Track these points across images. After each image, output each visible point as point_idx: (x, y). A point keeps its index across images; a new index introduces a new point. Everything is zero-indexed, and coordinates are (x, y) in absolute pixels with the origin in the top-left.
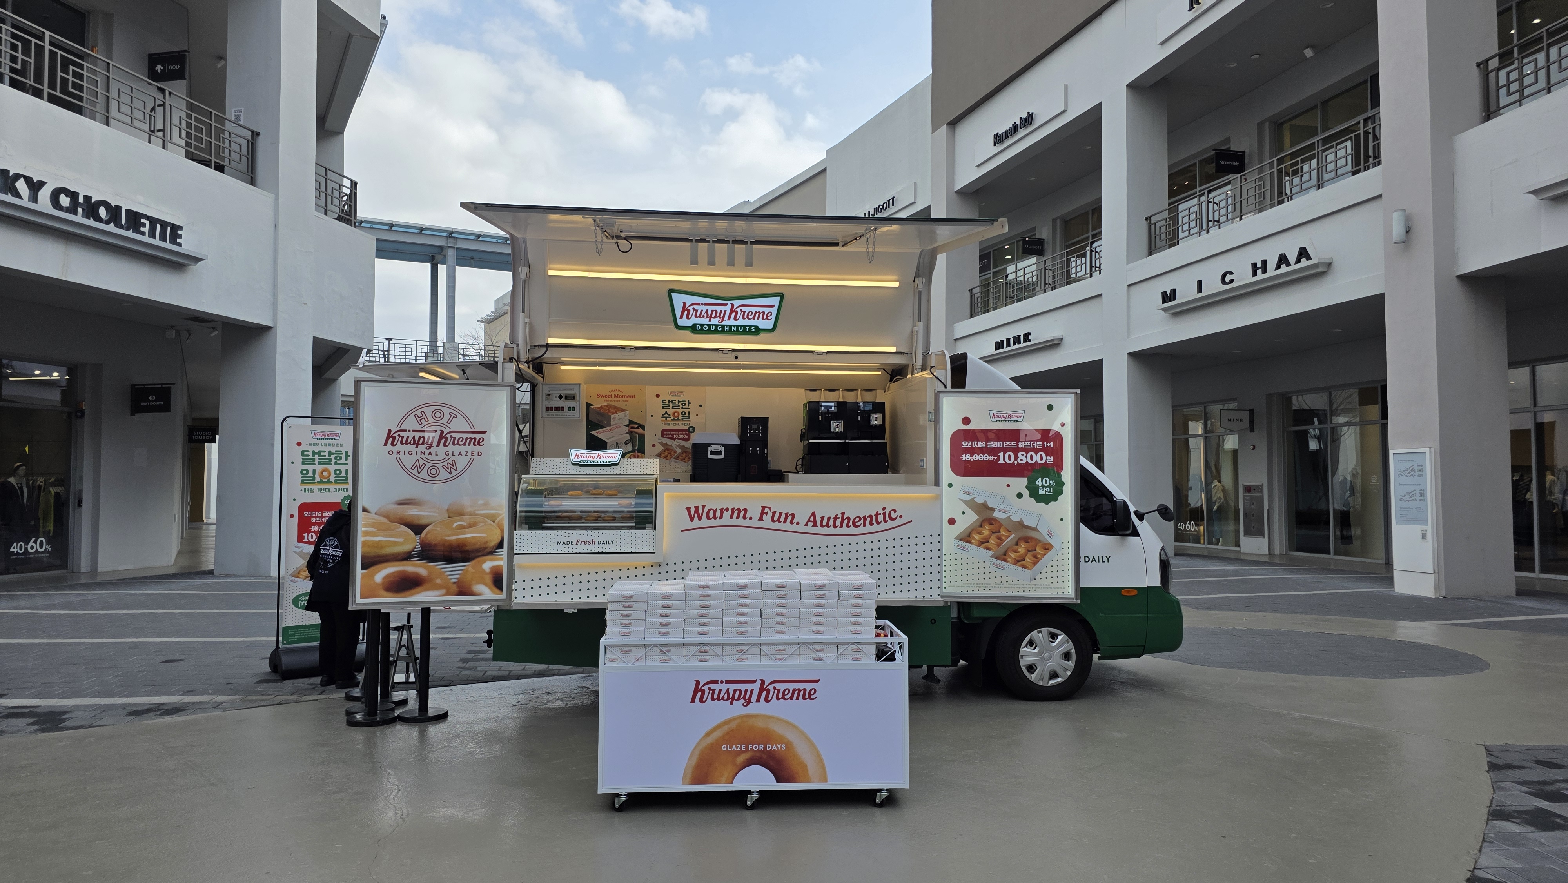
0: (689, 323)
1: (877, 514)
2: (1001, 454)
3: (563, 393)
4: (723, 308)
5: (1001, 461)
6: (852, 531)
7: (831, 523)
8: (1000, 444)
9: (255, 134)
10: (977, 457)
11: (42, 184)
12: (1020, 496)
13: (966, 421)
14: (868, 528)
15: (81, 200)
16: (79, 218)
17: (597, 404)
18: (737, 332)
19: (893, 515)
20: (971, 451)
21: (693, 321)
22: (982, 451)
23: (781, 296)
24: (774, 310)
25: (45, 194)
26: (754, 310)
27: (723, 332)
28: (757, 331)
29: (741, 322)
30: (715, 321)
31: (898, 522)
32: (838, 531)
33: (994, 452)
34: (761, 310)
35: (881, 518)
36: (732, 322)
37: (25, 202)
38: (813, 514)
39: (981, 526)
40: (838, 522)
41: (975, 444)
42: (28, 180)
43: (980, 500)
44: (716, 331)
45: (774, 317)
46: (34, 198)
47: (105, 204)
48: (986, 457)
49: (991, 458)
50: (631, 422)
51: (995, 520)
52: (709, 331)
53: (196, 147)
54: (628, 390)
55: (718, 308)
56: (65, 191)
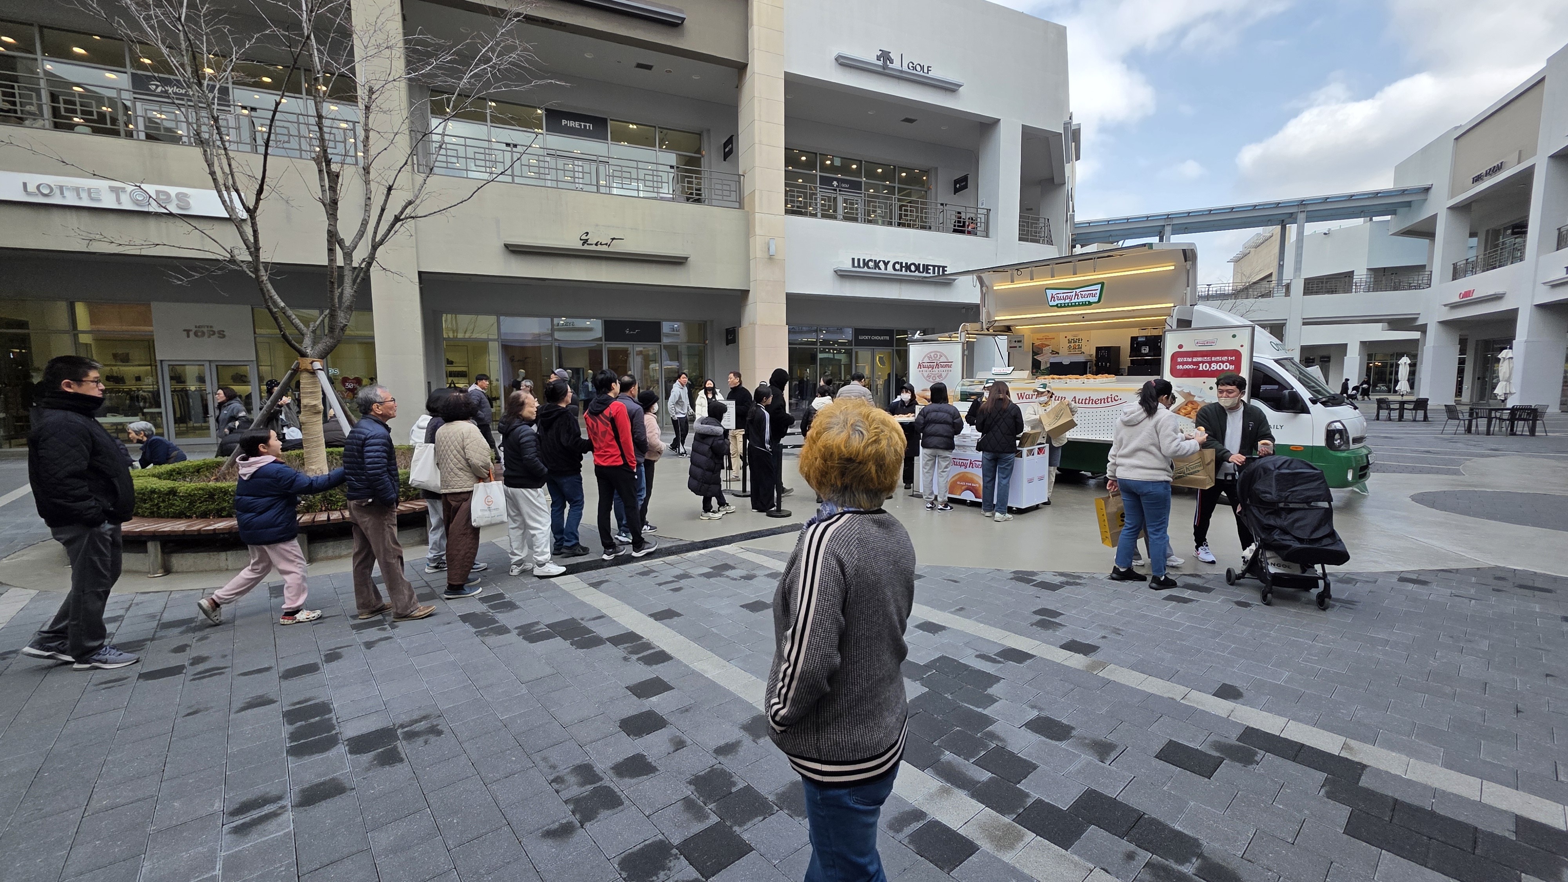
0: (1055, 303)
1: (1108, 398)
2: (1201, 365)
3: (1017, 340)
4: (1071, 294)
5: (1201, 369)
6: (1094, 405)
7: (1083, 402)
8: (1200, 359)
9: (989, 210)
10: (1186, 367)
11: (888, 262)
12: (1211, 388)
13: (1180, 347)
14: (1103, 405)
15: (904, 265)
16: (904, 272)
17: (1037, 343)
18: (1079, 305)
19: (1116, 398)
20: (1183, 363)
21: (1057, 302)
22: (1190, 363)
23: (1103, 284)
24: (1098, 292)
25: (890, 266)
26: (1087, 293)
27: (1072, 306)
28: (1090, 303)
29: (1081, 300)
30: (1067, 301)
31: (1119, 402)
32: (1087, 406)
33: (1197, 364)
34: (1091, 292)
35: (1109, 400)
36: (1076, 300)
37: (883, 271)
38: (1075, 397)
39: (1186, 405)
40: (1087, 401)
41: (1185, 360)
42: (884, 262)
43: (1186, 391)
44: (1068, 306)
45: (1098, 295)
46: (886, 269)
47: (914, 264)
48: (1191, 367)
49: (1195, 367)
50: (1053, 351)
51: (1195, 402)
52: (1065, 306)
53: (958, 226)
54: (1051, 335)
55: (1069, 294)
56: (898, 263)
